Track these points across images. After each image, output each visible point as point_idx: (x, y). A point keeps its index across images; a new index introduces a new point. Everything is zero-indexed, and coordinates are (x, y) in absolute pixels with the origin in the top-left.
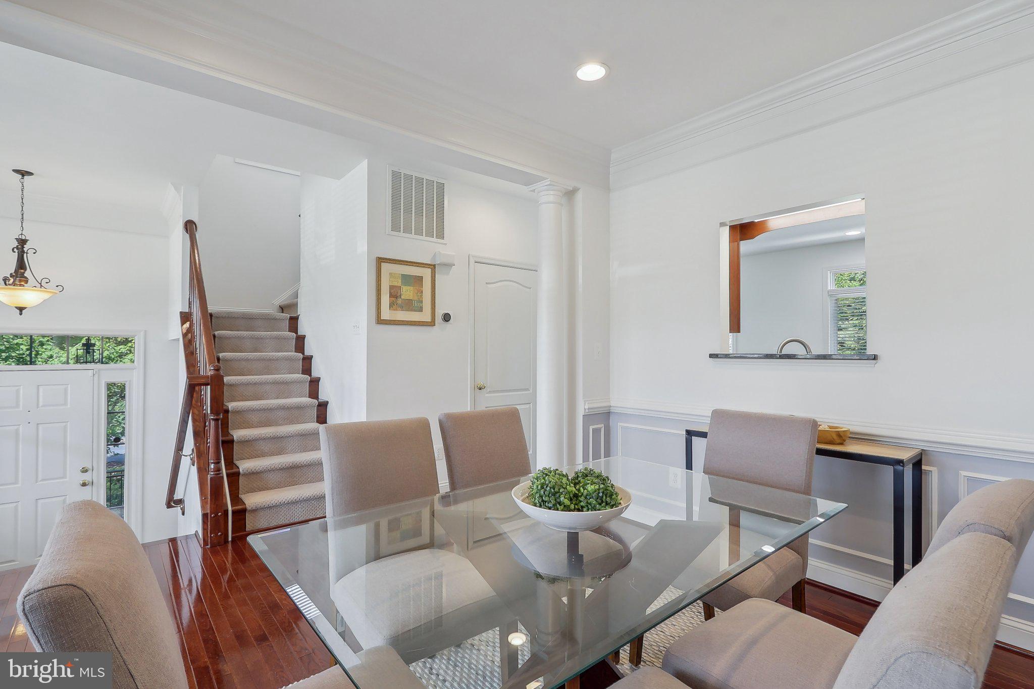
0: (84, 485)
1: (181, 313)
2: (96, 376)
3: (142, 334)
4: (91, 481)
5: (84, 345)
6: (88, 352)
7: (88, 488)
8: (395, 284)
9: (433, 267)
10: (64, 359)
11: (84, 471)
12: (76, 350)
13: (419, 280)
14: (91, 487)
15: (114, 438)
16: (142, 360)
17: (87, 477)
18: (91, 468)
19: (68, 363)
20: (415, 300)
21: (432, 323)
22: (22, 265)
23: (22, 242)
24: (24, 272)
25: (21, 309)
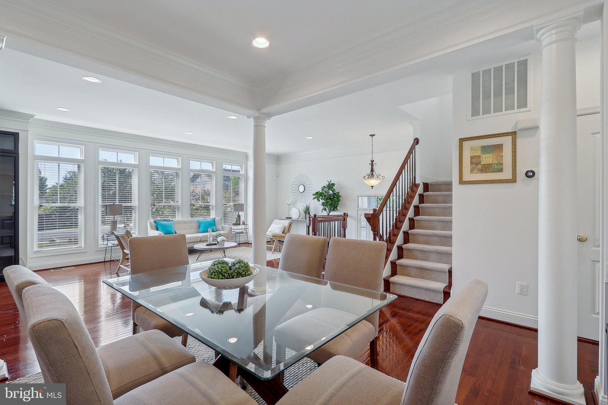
8: (476, 154)
9: (513, 134)
13: (499, 147)
20: (494, 164)
21: (513, 180)
22: (372, 170)
23: (372, 161)
24: (373, 173)
25: (372, 187)
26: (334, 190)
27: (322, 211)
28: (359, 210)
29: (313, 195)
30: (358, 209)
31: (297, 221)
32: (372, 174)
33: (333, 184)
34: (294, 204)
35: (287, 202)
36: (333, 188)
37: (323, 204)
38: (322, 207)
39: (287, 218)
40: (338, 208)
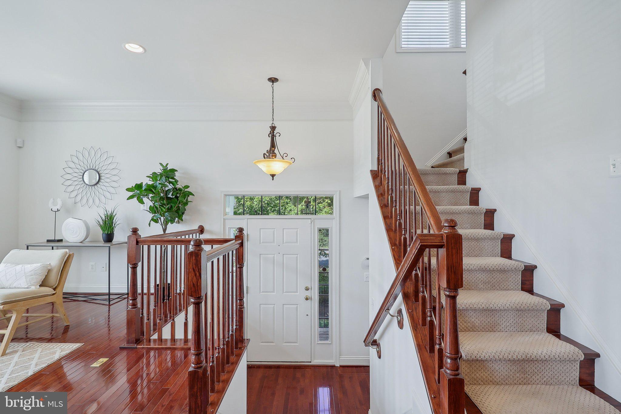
0: (307, 299)
1: (371, 171)
2: (313, 223)
3: (338, 193)
4: (310, 296)
5: (305, 202)
6: (307, 207)
7: (309, 301)
10: (296, 211)
11: (307, 289)
12: (302, 206)
14: (310, 301)
15: (322, 268)
16: (338, 212)
17: (308, 293)
18: (311, 288)
19: (297, 214)
22: (273, 145)
23: (273, 128)
24: (274, 150)
25: (273, 176)
26: (177, 181)
27: (149, 225)
28: (227, 219)
29: (128, 190)
30: (225, 217)
31: (80, 247)
32: (271, 153)
33: (173, 171)
34: (69, 211)
35: (51, 206)
36: (173, 178)
37: (153, 210)
38: (151, 215)
39: (48, 241)
40: (184, 217)
